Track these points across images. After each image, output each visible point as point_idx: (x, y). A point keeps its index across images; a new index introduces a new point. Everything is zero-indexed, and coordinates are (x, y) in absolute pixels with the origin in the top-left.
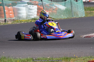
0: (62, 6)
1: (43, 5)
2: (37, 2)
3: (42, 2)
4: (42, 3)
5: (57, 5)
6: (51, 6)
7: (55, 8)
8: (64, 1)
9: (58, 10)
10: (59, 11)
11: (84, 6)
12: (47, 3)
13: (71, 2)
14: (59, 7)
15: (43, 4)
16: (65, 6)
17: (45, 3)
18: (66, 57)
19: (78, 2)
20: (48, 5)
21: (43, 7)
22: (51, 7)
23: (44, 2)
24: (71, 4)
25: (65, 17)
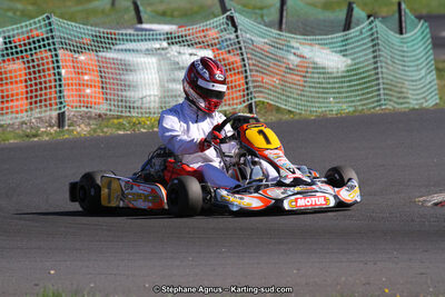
0: (328, 51)
1: (241, 48)
2: (213, 33)
3: (236, 31)
4: (237, 37)
5: (306, 51)
6: (280, 53)
7: (294, 60)
8: (341, 28)
9: (310, 70)
10: (316, 75)
11: (435, 54)
12: (259, 41)
13: (372, 34)
14: (317, 60)
15: (239, 42)
16: (344, 53)
17: (248, 36)
19: (408, 35)
20: (267, 48)
21: (238, 58)
22: (278, 60)
23: (245, 36)
24: (373, 46)
25: (344, 106)
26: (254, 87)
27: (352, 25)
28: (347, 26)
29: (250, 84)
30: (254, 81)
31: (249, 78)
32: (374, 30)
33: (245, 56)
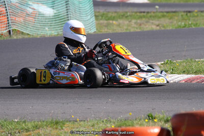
0: (45, 7)
1: (5, 5)
5: (35, 6)
6: (23, 7)
7: (30, 11)
9: (37, 15)
10: (40, 18)
11: (94, 9)
12: (14, 1)
14: (40, 10)
15: (4, 2)
16: (53, 7)
18: (54, 120)
20: (17, 4)
21: (4, 9)
22: (22, 10)
24: (67, 4)
25: (53, 32)
26: (12, 22)
29: (10, 21)
30: (11, 20)
31: (9, 19)
33: (7, 8)
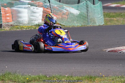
0: (74, 9)
1: (51, 7)
3: (50, 3)
4: (50, 4)
5: (68, 9)
6: (61, 9)
7: (66, 11)
8: (77, 3)
9: (69, 14)
10: (71, 16)
13: (87, 5)
14: (71, 11)
15: (50, 6)
19: (96, 5)
21: (50, 10)
22: (61, 11)
24: (87, 8)
25: (79, 24)
27: (80, 2)
28: (79, 2)
32: (87, 4)
33: (52, 10)
